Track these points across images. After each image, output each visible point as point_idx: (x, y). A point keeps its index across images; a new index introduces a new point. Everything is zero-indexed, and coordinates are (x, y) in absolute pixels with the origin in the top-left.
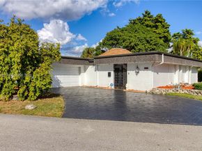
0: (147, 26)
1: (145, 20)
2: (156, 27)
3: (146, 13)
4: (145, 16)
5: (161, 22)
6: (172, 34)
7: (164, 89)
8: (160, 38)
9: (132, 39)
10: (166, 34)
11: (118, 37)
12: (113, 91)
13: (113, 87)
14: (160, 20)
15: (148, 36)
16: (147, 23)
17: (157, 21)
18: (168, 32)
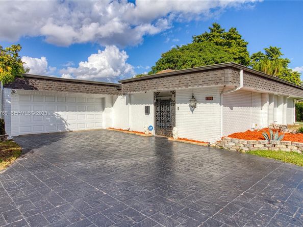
0: (216, 43)
1: (213, 36)
2: (229, 45)
3: (214, 26)
4: (213, 31)
5: (235, 39)
6: (251, 55)
7: (245, 142)
8: (235, 59)
9: (195, 60)
10: (242, 54)
11: (176, 58)
12: (153, 139)
13: (153, 132)
14: (234, 36)
15: (218, 56)
16: (215, 39)
17: (230, 37)
18: (245, 51)
